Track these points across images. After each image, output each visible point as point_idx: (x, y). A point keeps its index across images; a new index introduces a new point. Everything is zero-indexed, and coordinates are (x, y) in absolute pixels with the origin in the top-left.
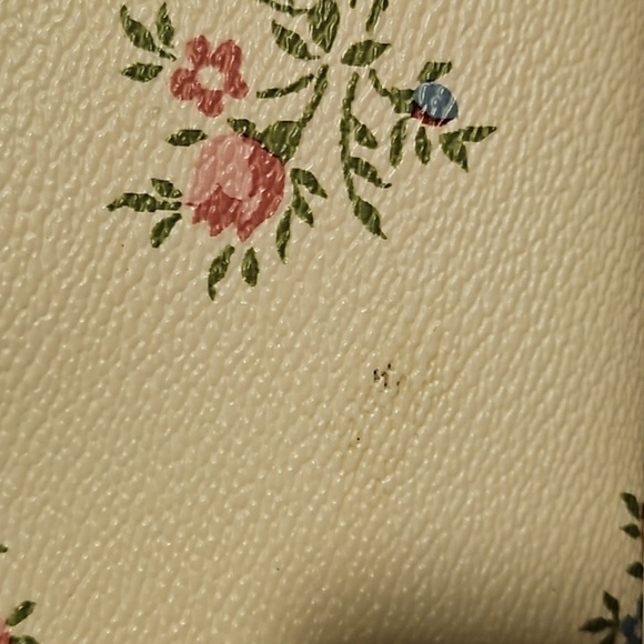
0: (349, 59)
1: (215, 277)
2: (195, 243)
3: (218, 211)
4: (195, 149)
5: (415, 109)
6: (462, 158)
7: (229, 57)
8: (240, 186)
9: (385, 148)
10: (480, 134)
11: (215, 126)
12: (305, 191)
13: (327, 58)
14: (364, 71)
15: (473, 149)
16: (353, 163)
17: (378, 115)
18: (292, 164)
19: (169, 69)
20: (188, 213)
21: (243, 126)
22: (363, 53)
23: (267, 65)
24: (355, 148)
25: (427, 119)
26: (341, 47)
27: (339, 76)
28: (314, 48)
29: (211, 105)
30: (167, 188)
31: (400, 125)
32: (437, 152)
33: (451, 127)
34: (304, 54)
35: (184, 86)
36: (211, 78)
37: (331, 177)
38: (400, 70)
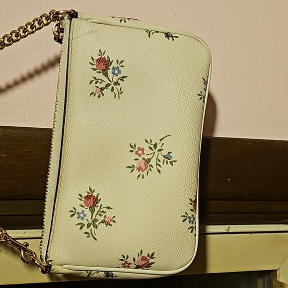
0: (158, 151)
1: (138, 177)
2: (136, 173)
3: (139, 169)
4: (137, 161)
5: (166, 158)
6: (172, 165)
7: (143, 150)
8: (143, 166)
9: (162, 162)
10: (174, 161)
11: (140, 158)
12: (151, 168)
13: (155, 151)
14: (160, 152)
15: (174, 163)
16: (158, 164)
17: (161, 158)
18: (149, 164)
19: (135, 151)
20: (136, 169)
21: (144, 159)
22: (160, 150)
23: (147, 151)
24: (158, 162)
25: (168, 159)
26: (157, 149)
27: (157, 153)
28: (154, 149)
29: (140, 155)
30: (133, 166)
31: (164, 160)
32: (169, 163)
33: (171, 160)
34: (153, 150)
35: (137, 153)
36: (140, 152)
37: (155, 166)
38: (165, 153)
